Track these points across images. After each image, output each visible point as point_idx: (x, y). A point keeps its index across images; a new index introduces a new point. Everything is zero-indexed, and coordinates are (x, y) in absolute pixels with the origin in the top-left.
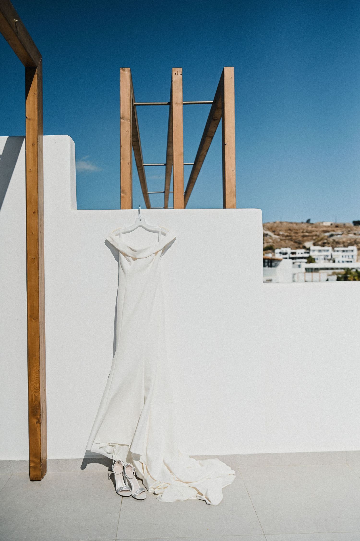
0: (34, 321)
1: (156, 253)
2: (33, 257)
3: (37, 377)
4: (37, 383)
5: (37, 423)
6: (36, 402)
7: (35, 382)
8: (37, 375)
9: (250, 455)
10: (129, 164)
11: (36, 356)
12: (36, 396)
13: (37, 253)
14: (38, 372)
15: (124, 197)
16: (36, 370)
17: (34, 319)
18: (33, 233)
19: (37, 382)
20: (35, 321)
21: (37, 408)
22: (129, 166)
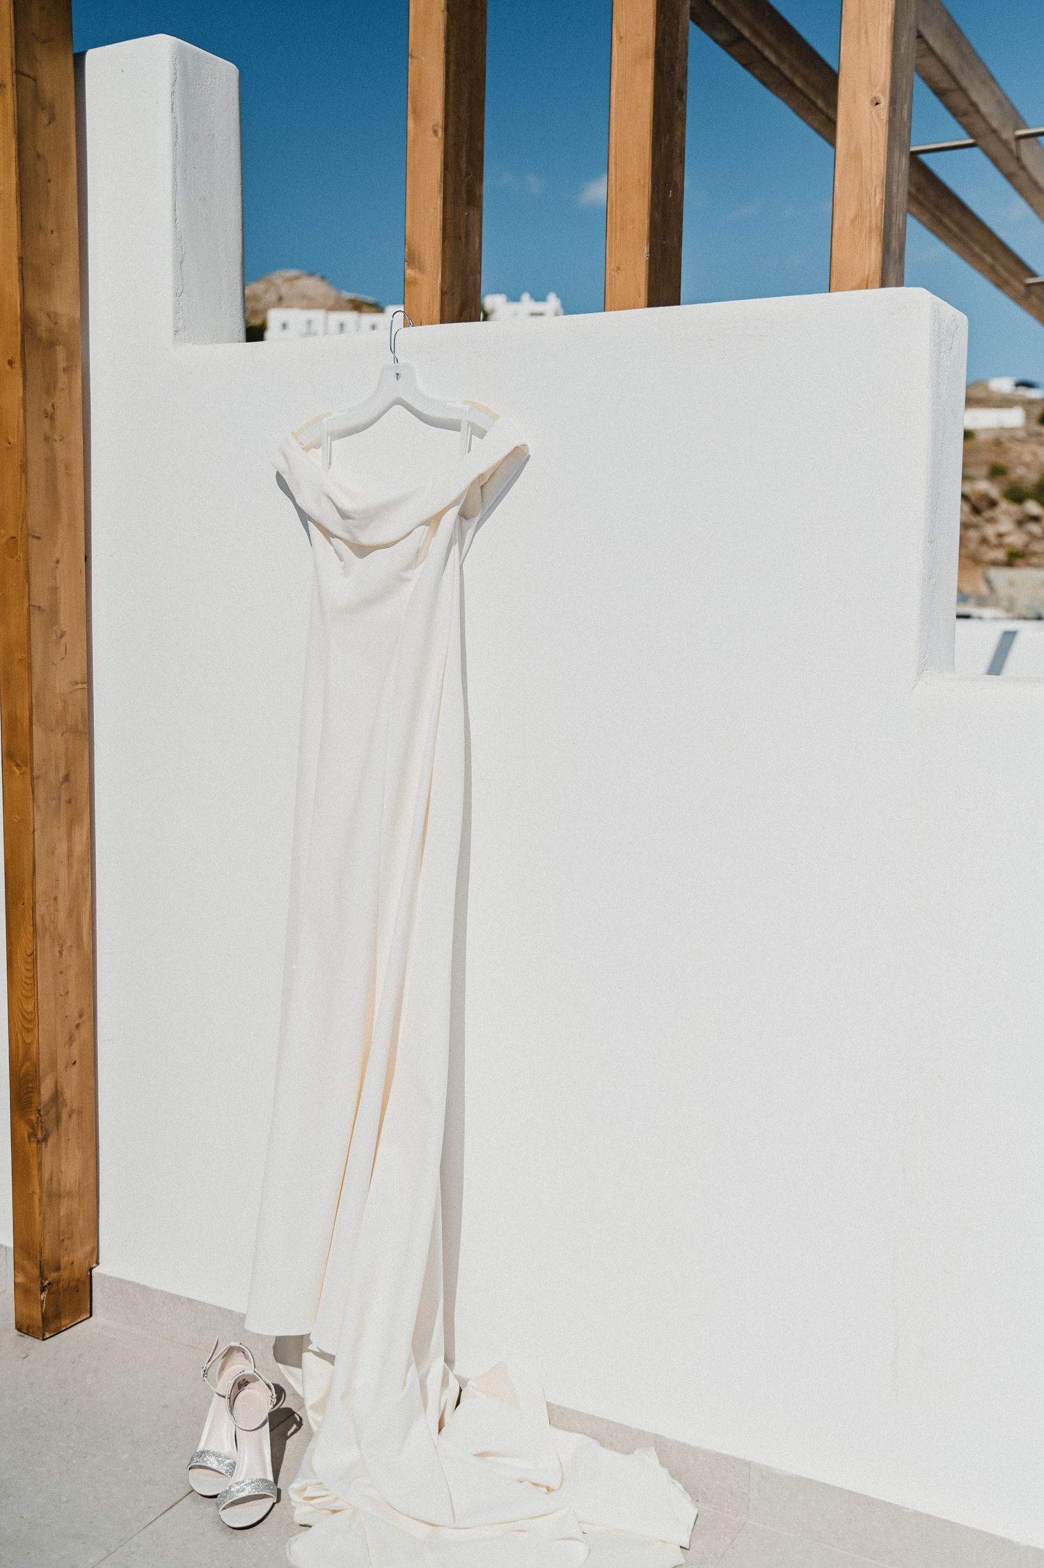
0: (18, 772)
1: (433, 522)
2: (13, 534)
3: (28, 978)
4: (27, 997)
5: (29, 1137)
6: (28, 1064)
7: (23, 992)
8: (29, 967)
9: (803, 1484)
10: (435, 132)
11: (25, 901)
12: (25, 1042)
13: (23, 516)
14: (30, 960)
15: (414, 282)
16: (26, 951)
17: (18, 766)
18: (9, 443)
19: (29, 994)
20: (21, 774)
21: (29, 1088)
22: (436, 140)
